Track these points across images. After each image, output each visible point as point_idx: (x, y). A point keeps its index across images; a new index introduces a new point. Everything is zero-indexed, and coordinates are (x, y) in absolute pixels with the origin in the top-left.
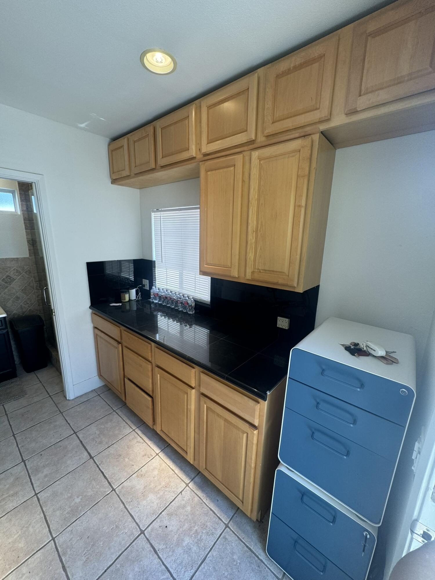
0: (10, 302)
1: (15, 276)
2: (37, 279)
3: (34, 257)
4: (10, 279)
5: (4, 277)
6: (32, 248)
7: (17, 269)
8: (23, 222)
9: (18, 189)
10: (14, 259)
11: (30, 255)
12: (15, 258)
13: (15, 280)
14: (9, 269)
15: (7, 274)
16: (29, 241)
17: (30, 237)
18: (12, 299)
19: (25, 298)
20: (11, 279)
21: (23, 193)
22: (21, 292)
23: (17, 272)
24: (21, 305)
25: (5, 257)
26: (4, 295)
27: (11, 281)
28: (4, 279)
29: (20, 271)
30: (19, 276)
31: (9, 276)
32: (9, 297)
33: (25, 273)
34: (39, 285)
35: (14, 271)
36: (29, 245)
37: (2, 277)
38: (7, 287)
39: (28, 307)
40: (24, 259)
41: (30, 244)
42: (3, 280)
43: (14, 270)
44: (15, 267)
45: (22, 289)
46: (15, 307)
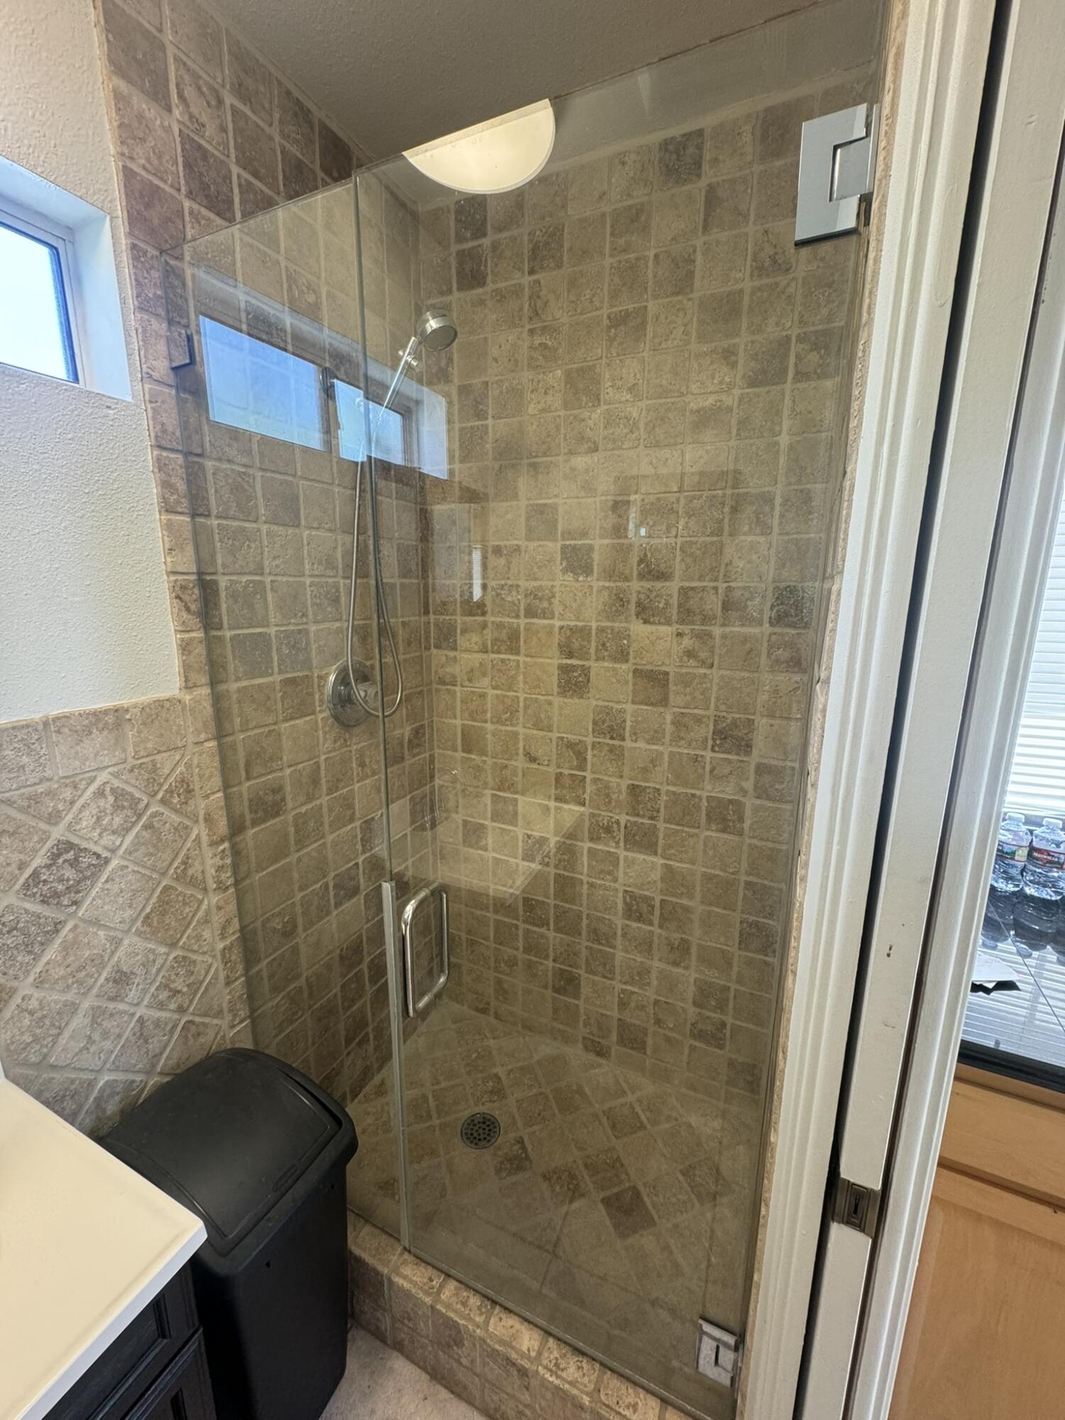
0: (79, 1021)
1: (108, 840)
2: (222, 826)
3: (206, 691)
4: (74, 863)
5: (38, 861)
6: (199, 635)
7: (116, 783)
8: (149, 456)
9: (120, 212)
10: (97, 716)
11: (188, 686)
12: (106, 712)
13: (107, 861)
14: (68, 794)
15: (58, 833)
16: (183, 588)
17: (186, 561)
18: (86, 1004)
19: (159, 961)
20: (85, 860)
21: (152, 252)
22: (139, 933)
23: (117, 807)
24: (141, 1021)
25: (37, 716)
26: (37, 994)
27: (86, 878)
28: (35, 874)
29: (137, 795)
30: (128, 830)
31: (70, 846)
32: (69, 996)
33: (163, 802)
34: (228, 861)
35: (102, 803)
36: (185, 615)
37: (22, 866)
38: (57, 926)
39: (176, 1016)
40: (157, 712)
41: (188, 610)
42: (26, 886)
43: (100, 793)
44: (103, 776)
45: (148, 910)
46: (107, 1045)
